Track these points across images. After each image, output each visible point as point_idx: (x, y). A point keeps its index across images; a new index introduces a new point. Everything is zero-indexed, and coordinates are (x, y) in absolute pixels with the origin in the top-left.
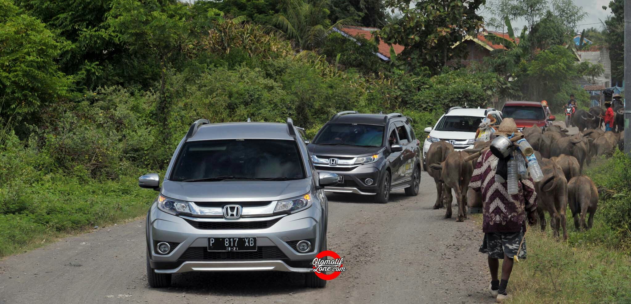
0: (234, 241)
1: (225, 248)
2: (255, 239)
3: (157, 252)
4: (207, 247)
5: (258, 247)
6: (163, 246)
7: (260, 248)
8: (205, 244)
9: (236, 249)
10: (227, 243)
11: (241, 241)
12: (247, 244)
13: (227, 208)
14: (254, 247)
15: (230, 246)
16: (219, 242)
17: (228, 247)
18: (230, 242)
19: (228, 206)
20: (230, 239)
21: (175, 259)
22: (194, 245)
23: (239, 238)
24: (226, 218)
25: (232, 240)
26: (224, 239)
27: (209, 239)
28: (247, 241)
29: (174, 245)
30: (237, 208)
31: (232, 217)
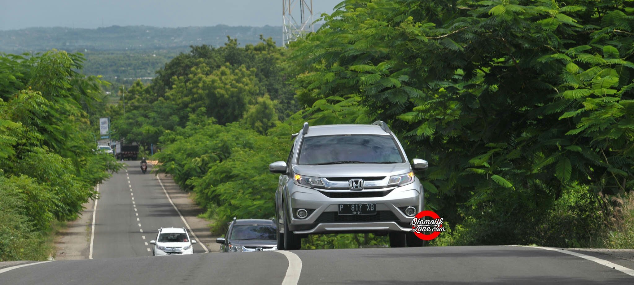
0: (359, 207)
1: (351, 212)
2: (375, 205)
3: (296, 217)
4: (337, 212)
5: (378, 211)
6: (301, 213)
7: (379, 212)
8: (336, 209)
9: (360, 213)
10: (353, 208)
11: (364, 206)
12: (368, 209)
13: (352, 182)
14: (374, 211)
15: (355, 210)
16: (347, 207)
17: (354, 211)
18: (355, 208)
19: (353, 180)
20: (355, 205)
21: (312, 222)
22: (328, 210)
23: (363, 205)
24: (351, 190)
25: (357, 206)
26: (350, 205)
27: (339, 205)
28: (368, 206)
29: (310, 211)
30: (361, 182)
31: (357, 189)
